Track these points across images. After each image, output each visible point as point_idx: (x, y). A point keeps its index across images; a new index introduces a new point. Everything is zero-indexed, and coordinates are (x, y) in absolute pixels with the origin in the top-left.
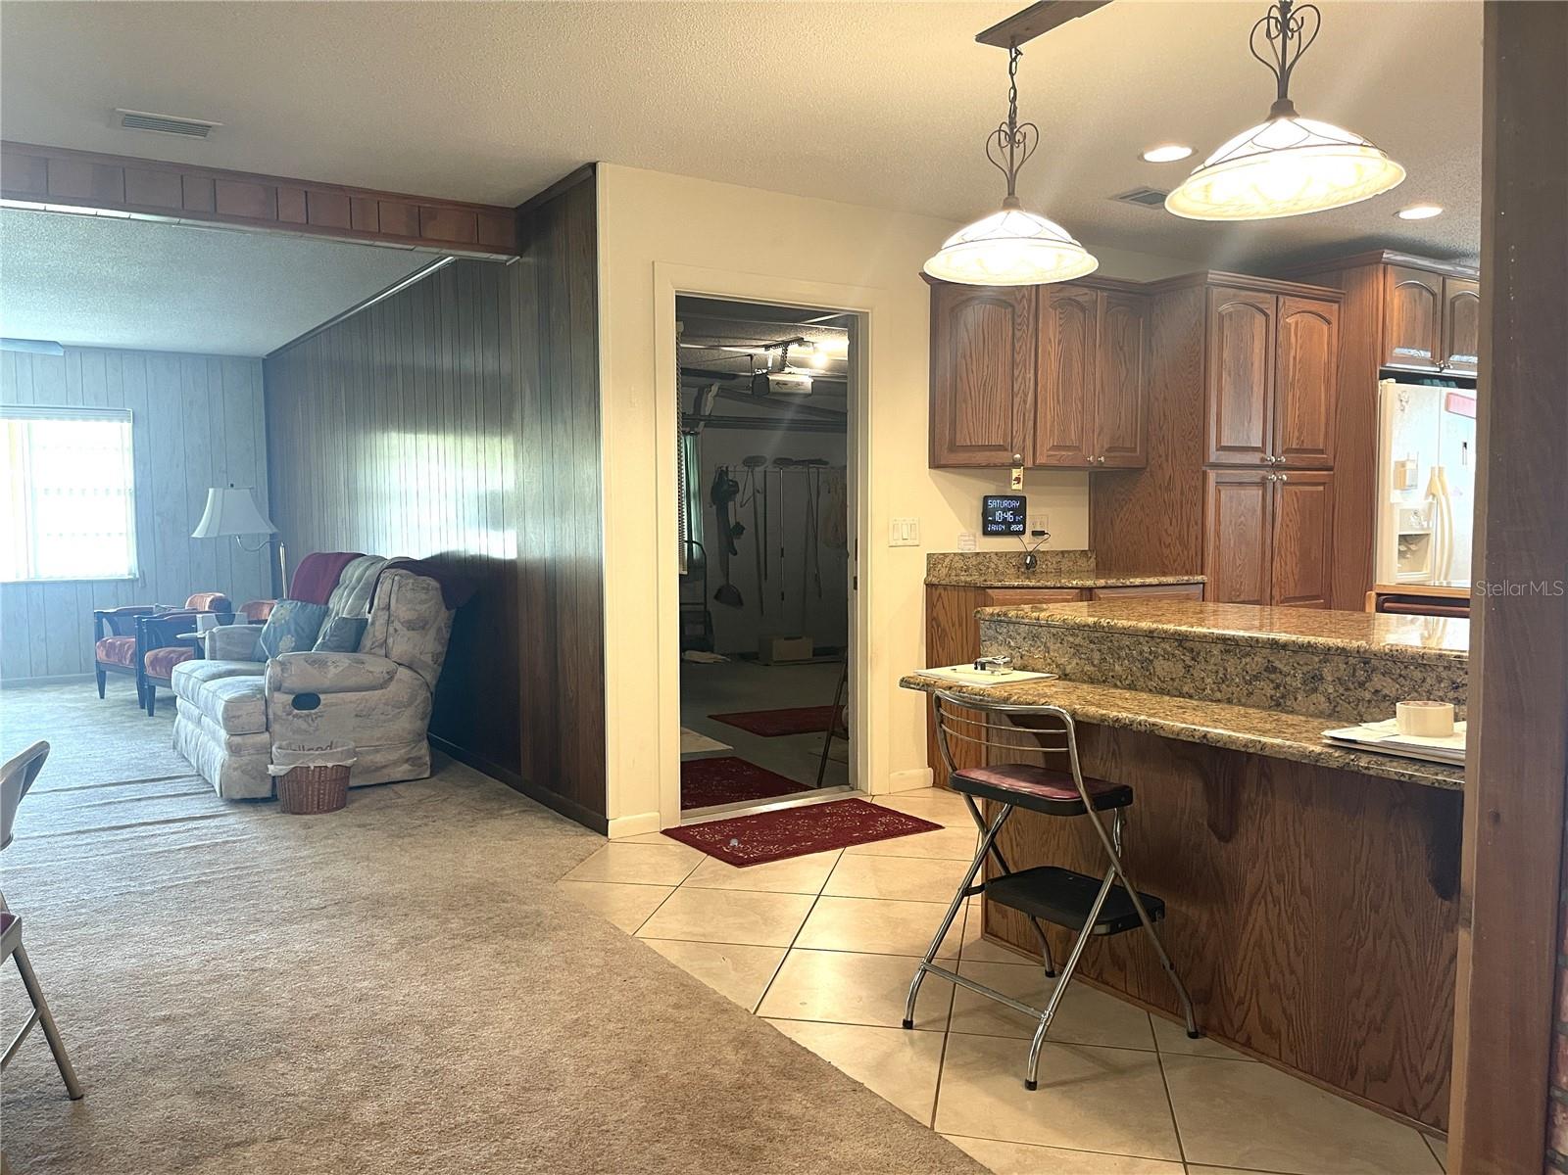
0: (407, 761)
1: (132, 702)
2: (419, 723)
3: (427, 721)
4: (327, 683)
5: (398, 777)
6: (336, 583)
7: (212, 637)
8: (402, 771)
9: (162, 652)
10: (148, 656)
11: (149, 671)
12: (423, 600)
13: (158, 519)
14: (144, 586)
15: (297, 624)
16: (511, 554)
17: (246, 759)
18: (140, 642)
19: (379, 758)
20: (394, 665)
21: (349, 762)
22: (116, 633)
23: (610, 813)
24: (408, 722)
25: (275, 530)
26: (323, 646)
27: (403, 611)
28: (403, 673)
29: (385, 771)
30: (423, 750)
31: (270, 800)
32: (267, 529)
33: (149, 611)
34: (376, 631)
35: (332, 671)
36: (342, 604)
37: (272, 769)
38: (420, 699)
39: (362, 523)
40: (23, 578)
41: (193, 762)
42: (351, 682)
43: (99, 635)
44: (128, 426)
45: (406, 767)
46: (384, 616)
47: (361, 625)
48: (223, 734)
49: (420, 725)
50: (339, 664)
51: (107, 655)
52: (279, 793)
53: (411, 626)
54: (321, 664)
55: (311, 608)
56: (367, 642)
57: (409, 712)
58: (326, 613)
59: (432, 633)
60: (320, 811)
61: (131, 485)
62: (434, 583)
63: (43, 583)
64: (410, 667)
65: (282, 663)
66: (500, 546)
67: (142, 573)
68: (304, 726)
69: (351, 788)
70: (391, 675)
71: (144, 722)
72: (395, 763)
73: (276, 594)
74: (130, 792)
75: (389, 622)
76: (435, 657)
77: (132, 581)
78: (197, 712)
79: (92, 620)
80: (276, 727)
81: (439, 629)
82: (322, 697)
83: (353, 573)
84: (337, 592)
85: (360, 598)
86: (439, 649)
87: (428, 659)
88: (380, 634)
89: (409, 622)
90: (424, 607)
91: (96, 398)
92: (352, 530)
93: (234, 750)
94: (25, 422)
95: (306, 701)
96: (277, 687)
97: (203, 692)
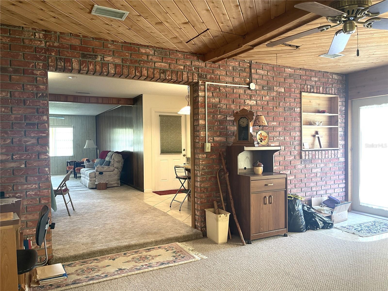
0: (116, 183)
1: (73, 177)
2: (118, 177)
3: (120, 177)
4: (104, 170)
5: (115, 186)
6: (107, 156)
7: (87, 164)
8: (116, 185)
9: (78, 168)
10: (76, 169)
11: (76, 171)
12: (119, 158)
13: (77, 145)
14: (74, 157)
15: (100, 162)
16: (132, 151)
17: (92, 182)
18: (74, 166)
19: (112, 183)
20: (115, 168)
21: (107, 182)
22: (70, 165)
23: (144, 189)
24: (116, 177)
25: (97, 147)
26: (104, 165)
27: (116, 160)
28: (116, 169)
29: (113, 185)
30: (119, 182)
31: (95, 188)
32: (96, 147)
33: (76, 161)
34: (112, 163)
35: (105, 169)
36: (107, 159)
37: (96, 183)
38: (118, 174)
39: (112, 146)
40: (54, 156)
41: (84, 184)
42: (108, 170)
43: (67, 166)
44: (72, 129)
45: (116, 184)
46: (113, 160)
47: (110, 162)
48: (89, 178)
49: (119, 178)
50: (106, 168)
51: (69, 169)
52: (97, 187)
53: (117, 162)
54: (104, 167)
55: (103, 160)
56: (110, 164)
57: (116, 176)
58: (105, 161)
59: (120, 163)
60: (103, 189)
61: (72, 139)
62: (121, 155)
63: (57, 157)
64: (117, 168)
65: (98, 167)
66: (131, 149)
67: (74, 155)
68: (101, 177)
69: (108, 187)
70: (114, 170)
71: (75, 179)
72: (114, 184)
73: (97, 158)
74: (75, 188)
75: (114, 161)
76: (121, 167)
77: (72, 156)
78: (84, 176)
79: (66, 163)
80: (96, 177)
81: (122, 162)
82: (103, 173)
83: (109, 154)
84: (107, 157)
85: (110, 158)
86: (122, 166)
87: (120, 167)
88: (113, 163)
89: (117, 161)
90: (119, 159)
91: (67, 123)
92: (110, 147)
93: (90, 181)
94: (55, 128)
95: (101, 173)
96: (97, 171)
97: (86, 172)
